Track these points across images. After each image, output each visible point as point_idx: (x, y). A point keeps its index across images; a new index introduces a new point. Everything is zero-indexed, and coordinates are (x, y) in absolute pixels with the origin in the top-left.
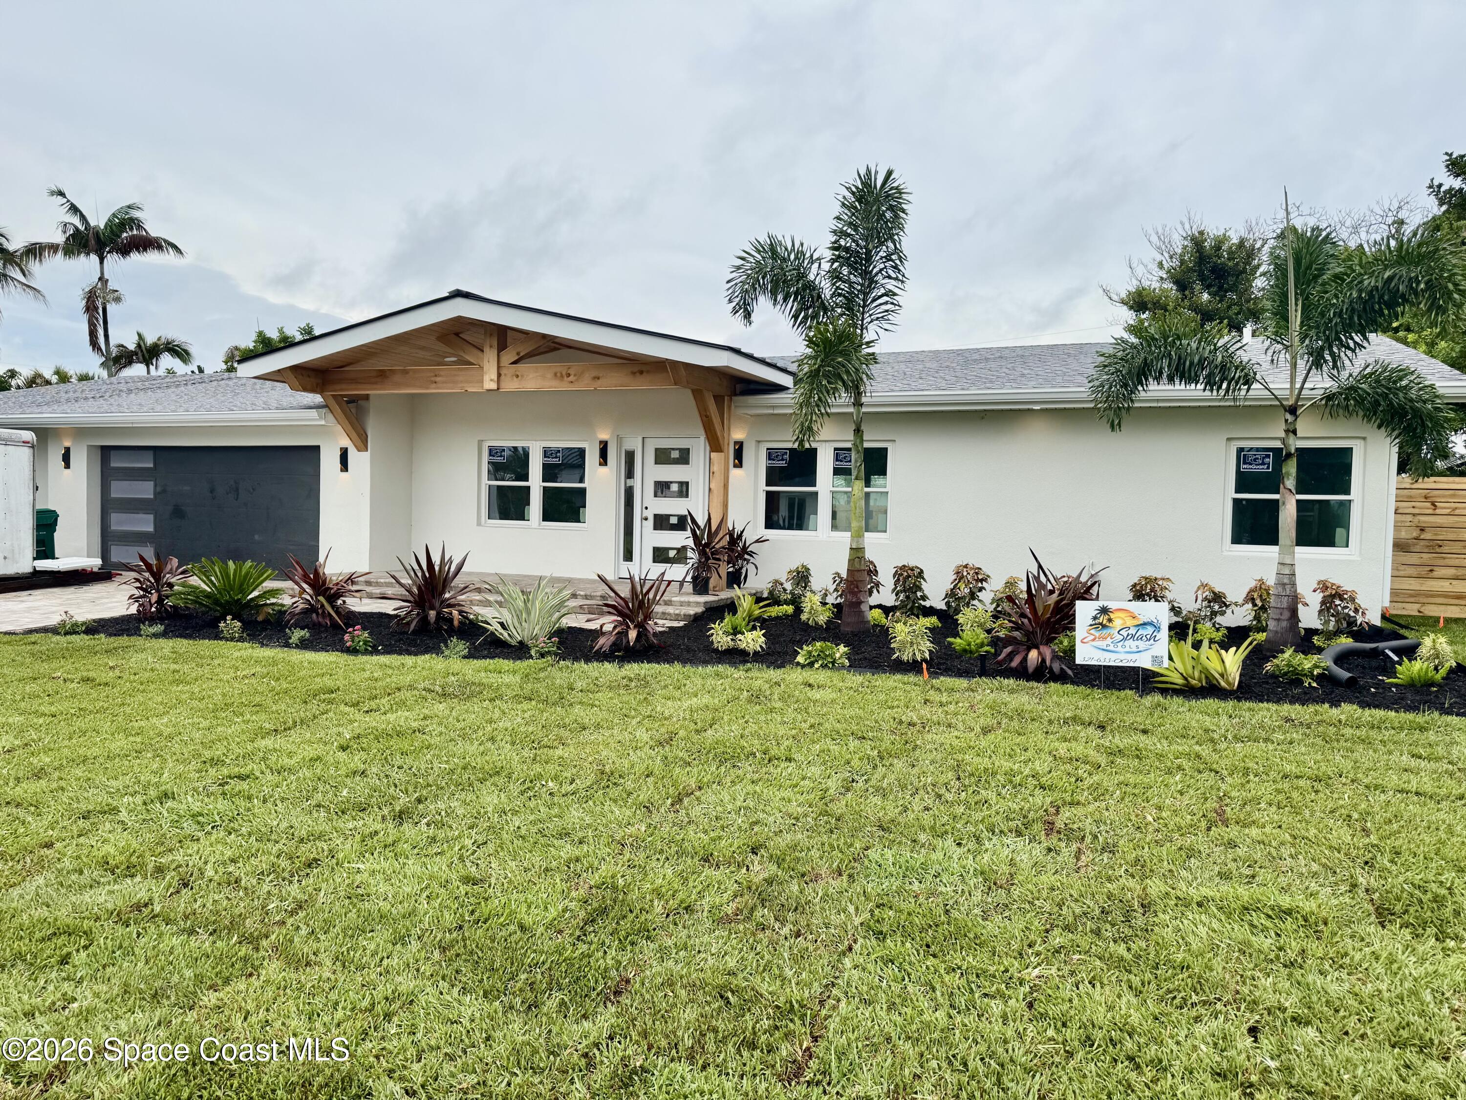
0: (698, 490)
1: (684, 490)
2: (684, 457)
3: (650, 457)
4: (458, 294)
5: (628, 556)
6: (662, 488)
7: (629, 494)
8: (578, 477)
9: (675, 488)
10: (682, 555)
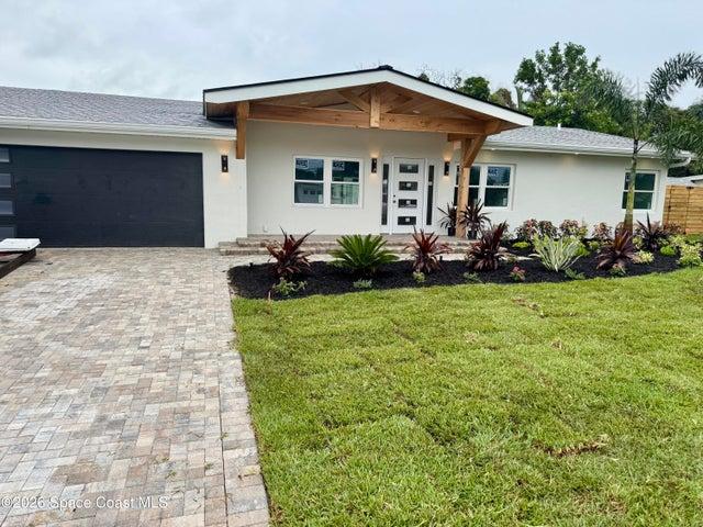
0: (422, 186)
1: (414, 186)
2: (415, 169)
3: (398, 168)
4: (384, 68)
5: (384, 221)
6: (403, 186)
7: (385, 189)
8: (354, 178)
9: (409, 185)
10: (413, 221)
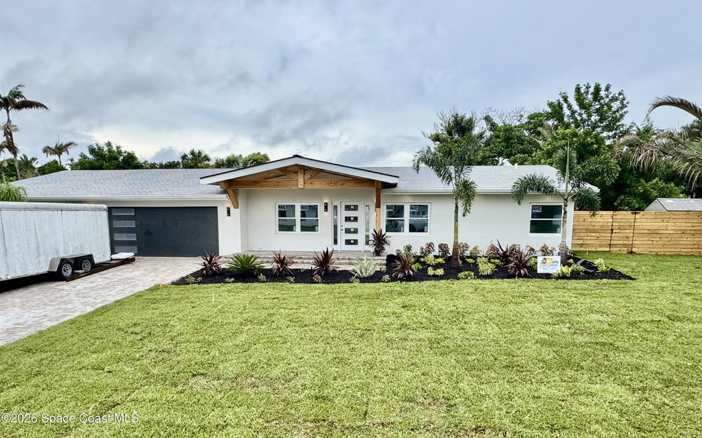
0: (361, 220)
1: (356, 219)
2: (356, 208)
3: (343, 208)
4: (296, 156)
5: (336, 242)
6: (348, 219)
7: (335, 221)
8: (315, 215)
9: (352, 219)
10: (356, 242)
